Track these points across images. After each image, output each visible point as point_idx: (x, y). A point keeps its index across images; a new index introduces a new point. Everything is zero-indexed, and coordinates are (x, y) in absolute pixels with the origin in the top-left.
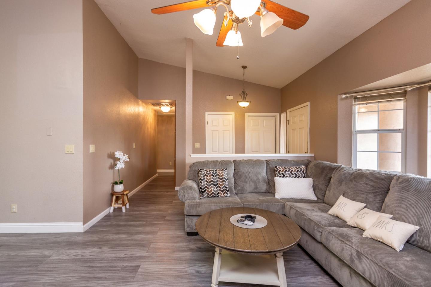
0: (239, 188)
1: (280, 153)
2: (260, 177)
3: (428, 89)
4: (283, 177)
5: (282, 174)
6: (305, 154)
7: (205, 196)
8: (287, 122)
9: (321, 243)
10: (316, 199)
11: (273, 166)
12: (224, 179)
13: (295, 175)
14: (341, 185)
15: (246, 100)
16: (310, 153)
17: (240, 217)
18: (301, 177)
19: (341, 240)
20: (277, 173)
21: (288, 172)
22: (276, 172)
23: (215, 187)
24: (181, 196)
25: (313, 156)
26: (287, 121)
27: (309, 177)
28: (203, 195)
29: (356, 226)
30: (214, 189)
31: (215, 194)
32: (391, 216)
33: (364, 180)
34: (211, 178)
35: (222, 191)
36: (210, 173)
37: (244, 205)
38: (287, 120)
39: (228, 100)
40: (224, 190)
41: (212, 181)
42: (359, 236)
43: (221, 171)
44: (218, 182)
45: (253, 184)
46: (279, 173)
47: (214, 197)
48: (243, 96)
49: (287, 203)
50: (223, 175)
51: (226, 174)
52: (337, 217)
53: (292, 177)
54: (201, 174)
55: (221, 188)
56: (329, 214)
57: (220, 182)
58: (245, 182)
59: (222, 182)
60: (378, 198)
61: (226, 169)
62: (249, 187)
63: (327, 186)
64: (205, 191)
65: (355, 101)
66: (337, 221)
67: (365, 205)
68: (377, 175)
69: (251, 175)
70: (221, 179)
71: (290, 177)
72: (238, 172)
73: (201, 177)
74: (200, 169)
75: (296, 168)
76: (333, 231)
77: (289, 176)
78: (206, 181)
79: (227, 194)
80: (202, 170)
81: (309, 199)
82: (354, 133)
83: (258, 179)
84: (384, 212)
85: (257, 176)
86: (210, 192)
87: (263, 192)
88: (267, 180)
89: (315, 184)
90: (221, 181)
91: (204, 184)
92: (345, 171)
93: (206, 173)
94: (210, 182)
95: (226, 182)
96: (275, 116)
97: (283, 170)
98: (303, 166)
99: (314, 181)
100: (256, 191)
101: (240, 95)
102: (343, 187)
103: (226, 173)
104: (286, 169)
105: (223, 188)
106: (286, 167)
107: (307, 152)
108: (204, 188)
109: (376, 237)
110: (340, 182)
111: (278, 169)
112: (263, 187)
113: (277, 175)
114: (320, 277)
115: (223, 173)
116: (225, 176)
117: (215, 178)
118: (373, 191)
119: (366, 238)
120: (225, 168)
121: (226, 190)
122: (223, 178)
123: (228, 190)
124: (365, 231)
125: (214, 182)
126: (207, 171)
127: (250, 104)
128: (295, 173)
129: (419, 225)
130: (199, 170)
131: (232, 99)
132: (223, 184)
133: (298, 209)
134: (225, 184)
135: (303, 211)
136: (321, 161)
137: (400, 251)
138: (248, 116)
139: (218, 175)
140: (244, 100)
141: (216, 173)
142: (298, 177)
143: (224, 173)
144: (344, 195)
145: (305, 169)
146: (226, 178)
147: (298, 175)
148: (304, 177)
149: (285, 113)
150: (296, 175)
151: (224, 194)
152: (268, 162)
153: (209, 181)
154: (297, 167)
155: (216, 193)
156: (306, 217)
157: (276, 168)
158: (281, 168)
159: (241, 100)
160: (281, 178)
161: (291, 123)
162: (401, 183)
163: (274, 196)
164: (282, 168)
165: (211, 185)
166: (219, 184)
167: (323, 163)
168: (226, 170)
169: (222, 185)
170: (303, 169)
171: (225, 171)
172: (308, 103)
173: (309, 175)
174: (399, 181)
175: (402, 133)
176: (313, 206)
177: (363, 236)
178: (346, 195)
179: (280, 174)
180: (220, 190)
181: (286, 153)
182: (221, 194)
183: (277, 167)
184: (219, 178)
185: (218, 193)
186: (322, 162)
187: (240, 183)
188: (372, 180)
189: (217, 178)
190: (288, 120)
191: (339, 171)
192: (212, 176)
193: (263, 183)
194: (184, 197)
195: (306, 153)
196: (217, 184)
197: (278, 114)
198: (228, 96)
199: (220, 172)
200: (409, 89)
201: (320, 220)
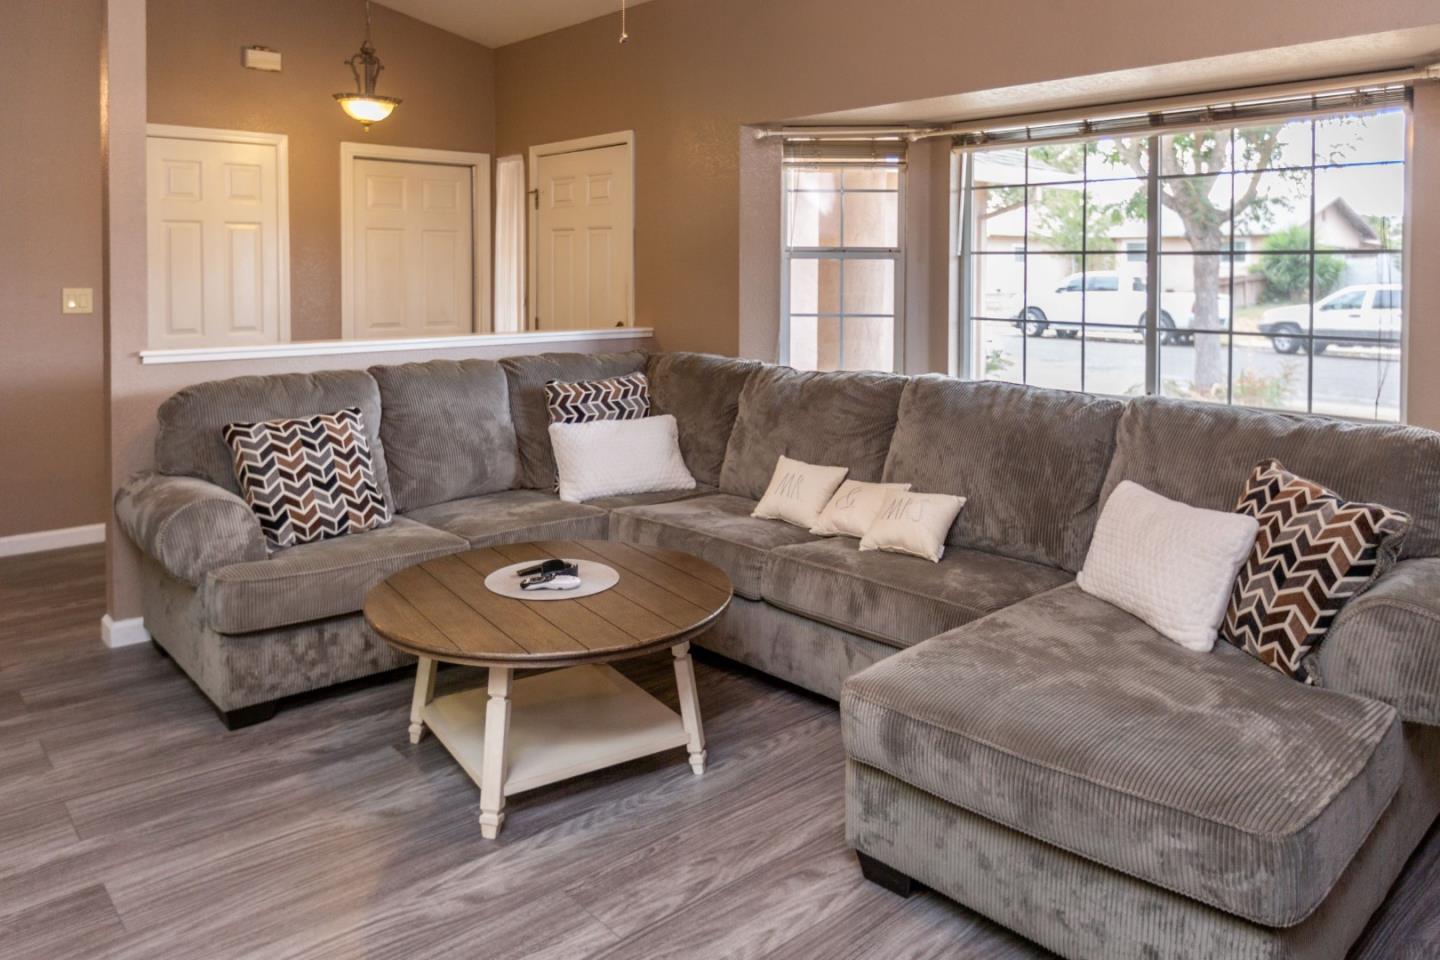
0: (414, 484)
1: (493, 329)
2: (492, 427)
3: (950, 142)
4: (579, 420)
5: (576, 408)
6: (622, 329)
7: (284, 543)
8: (532, 198)
9: (762, 600)
10: (691, 484)
11: (535, 381)
12: (358, 454)
13: (617, 411)
14: (776, 425)
15: (377, 92)
16: (636, 324)
17: (515, 573)
18: (638, 417)
19: (819, 569)
20: (556, 406)
21: (595, 399)
22: (553, 403)
23: (329, 494)
24: (179, 554)
25: (650, 335)
26: (527, 193)
27: (661, 413)
28: (275, 537)
29: (835, 530)
30: (324, 504)
31: (330, 525)
32: (909, 486)
33: (836, 402)
34: (300, 459)
35: (360, 507)
36: (294, 434)
37: (471, 543)
38: (532, 188)
39: (254, 69)
40: (366, 501)
41: (307, 469)
42: (854, 551)
43: (340, 419)
44: (336, 471)
45: (468, 464)
46: (563, 405)
47: (328, 536)
48: (361, 69)
49: (615, 510)
50: (350, 439)
51: (363, 432)
52: (780, 521)
53: (610, 417)
54: (245, 445)
55: (350, 493)
56: (757, 518)
57: (343, 468)
58: (437, 458)
59: (353, 467)
60: (875, 445)
61: (357, 411)
62: (452, 477)
63: (725, 437)
64: (284, 517)
65: (787, 154)
66: (785, 529)
67: (843, 471)
68: (868, 384)
69: (459, 424)
70: (347, 457)
71: (601, 417)
72: (401, 417)
73: (253, 458)
74: (236, 425)
75: (620, 383)
76: (794, 553)
77: (597, 414)
78: (283, 474)
79: (382, 514)
80: (250, 426)
81: (673, 486)
82: (784, 255)
83: (488, 439)
84: (890, 480)
85: (482, 429)
86: (305, 519)
87: (503, 491)
88: (515, 441)
89: (684, 435)
90: (348, 464)
91: (272, 486)
92: (781, 381)
93: (274, 437)
94: (301, 475)
95: (366, 466)
96: (471, 166)
97: (578, 394)
98: (640, 376)
99: (679, 424)
100: (481, 490)
101: (346, 62)
102: (785, 430)
103: (360, 427)
104: (586, 389)
105: (360, 492)
106: (587, 384)
107: (623, 320)
108: (277, 507)
109: (890, 542)
110: (772, 416)
111: (557, 394)
112: (505, 467)
113: (554, 417)
114: (759, 702)
115: (350, 431)
116: (358, 439)
117: (319, 454)
118: (863, 429)
119: (868, 552)
120: (353, 408)
121: (374, 499)
122: (352, 451)
123: (379, 497)
124: (860, 539)
125: (317, 472)
126: (278, 429)
127: (394, 108)
128: (617, 404)
129: (965, 492)
130: (227, 428)
131: (278, 67)
132: (357, 477)
133: (665, 521)
134: (366, 475)
135: (684, 521)
136: (690, 354)
137: (940, 560)
138: (355, 158)
139: (329, 439)
140: (370, 90)
141: (321, 430)
142: (629, 417)
143: (353, 427)
144: (787, 455)
145: (646, 385)
146: (367, 450)
147: (628, 409)
148: (645, 415)
149: (520, 156)
150: (622, 410)
151: (368, 517)
152: (510, 366)
153: (294, 472)
154: (622, 380)
155: (335, 520)
156: (702, 539)
157: (552, 389)
158: (567, 386)
159: (355, 91)
160: (574, 426)
161: (548, 199)
162: (925, 397)
163: (559, 498)
164: (574, 388)
165: (306, 486)
166: (343, 478)
167: (700, 360)
168: (358, 417)
169: (353, 482)
170: (641, 386)
171: (355, 420)
172: (628, 135)
173: (659, 403)
174: (919, 395)
175: (896, 260)
176: (702, 506)
177: (862, 549)
178: (792, 452)
179: (568, 412)
180: (350, 503)
181: (527, 328)
182: (357, 519)
183: (555, 384)
184: (337, 453)
185: (346, 517)
186: (696, 355)
187: (416, 466)
188: (855, 400)
189: (327, 455)
190: (536, 191)
191: (762, 381)
192: (304, 450)
193: (506, 454)
194: (192, 555)
195: (620, 324)
196: (333, 480)
197: (482, 160)
198: (254, 48)
199: (338, 427)
200: (915, 138)
201: (747, 535)
